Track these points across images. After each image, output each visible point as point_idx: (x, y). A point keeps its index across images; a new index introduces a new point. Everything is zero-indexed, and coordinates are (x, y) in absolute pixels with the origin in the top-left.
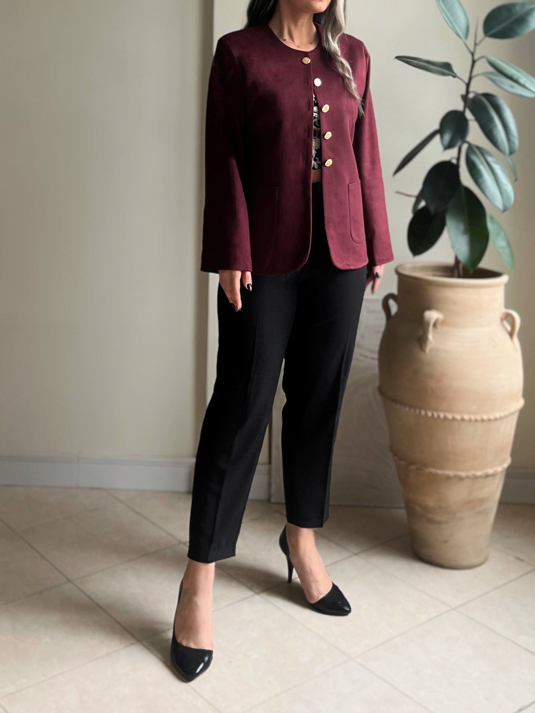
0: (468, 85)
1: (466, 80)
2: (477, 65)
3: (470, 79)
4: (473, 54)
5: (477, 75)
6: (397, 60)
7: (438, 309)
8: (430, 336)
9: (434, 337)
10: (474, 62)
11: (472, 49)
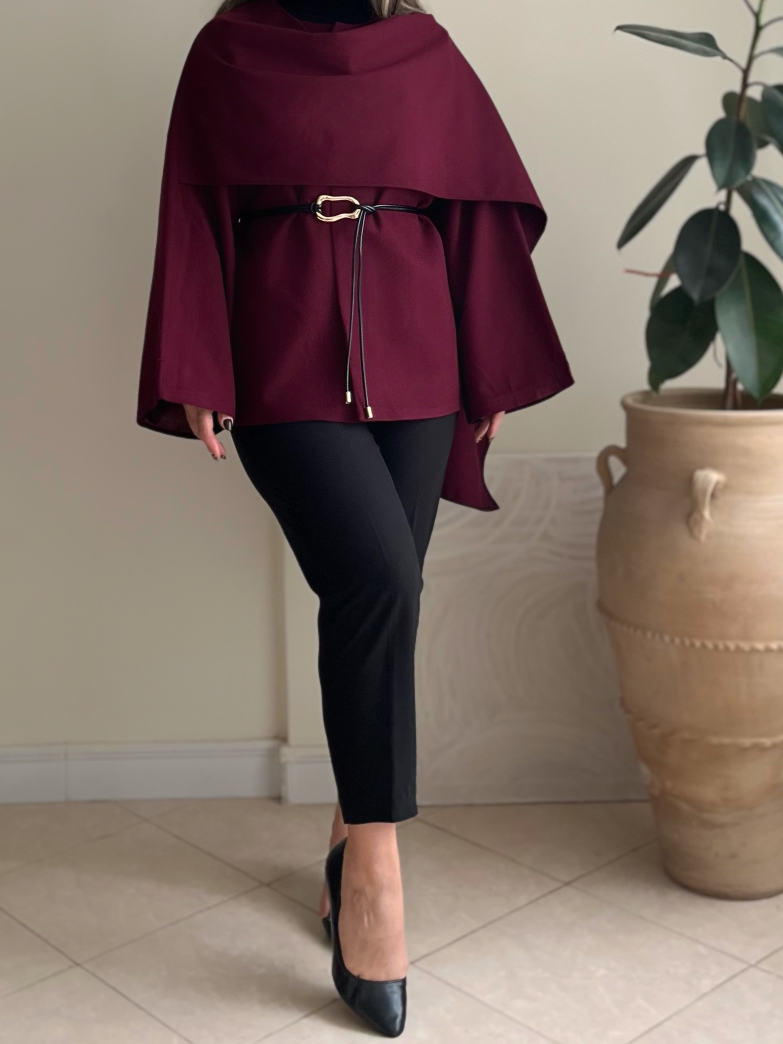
0: (746, 72)
1: (743, 63)
2: (764, 34)
3: (751, 59)
4: (757, 15)
5: (763, 53)
6: (619, 32)
7: (715, 467)
8: (707, 514)
9: (711, 514)
10: (758, 29)
11: (756, 7)
